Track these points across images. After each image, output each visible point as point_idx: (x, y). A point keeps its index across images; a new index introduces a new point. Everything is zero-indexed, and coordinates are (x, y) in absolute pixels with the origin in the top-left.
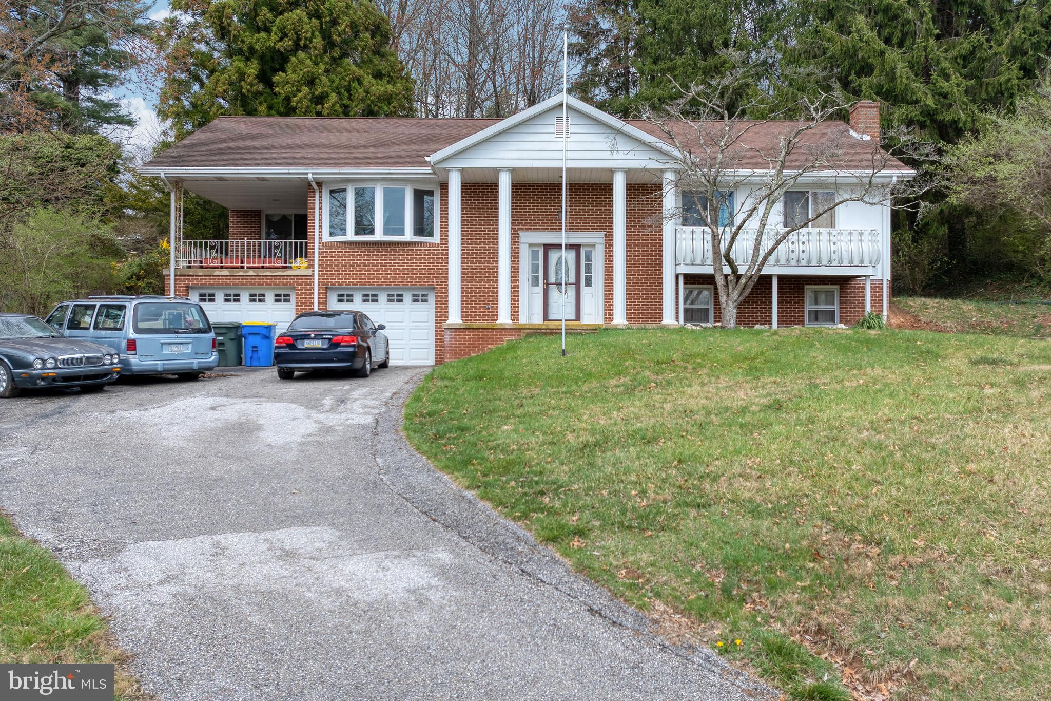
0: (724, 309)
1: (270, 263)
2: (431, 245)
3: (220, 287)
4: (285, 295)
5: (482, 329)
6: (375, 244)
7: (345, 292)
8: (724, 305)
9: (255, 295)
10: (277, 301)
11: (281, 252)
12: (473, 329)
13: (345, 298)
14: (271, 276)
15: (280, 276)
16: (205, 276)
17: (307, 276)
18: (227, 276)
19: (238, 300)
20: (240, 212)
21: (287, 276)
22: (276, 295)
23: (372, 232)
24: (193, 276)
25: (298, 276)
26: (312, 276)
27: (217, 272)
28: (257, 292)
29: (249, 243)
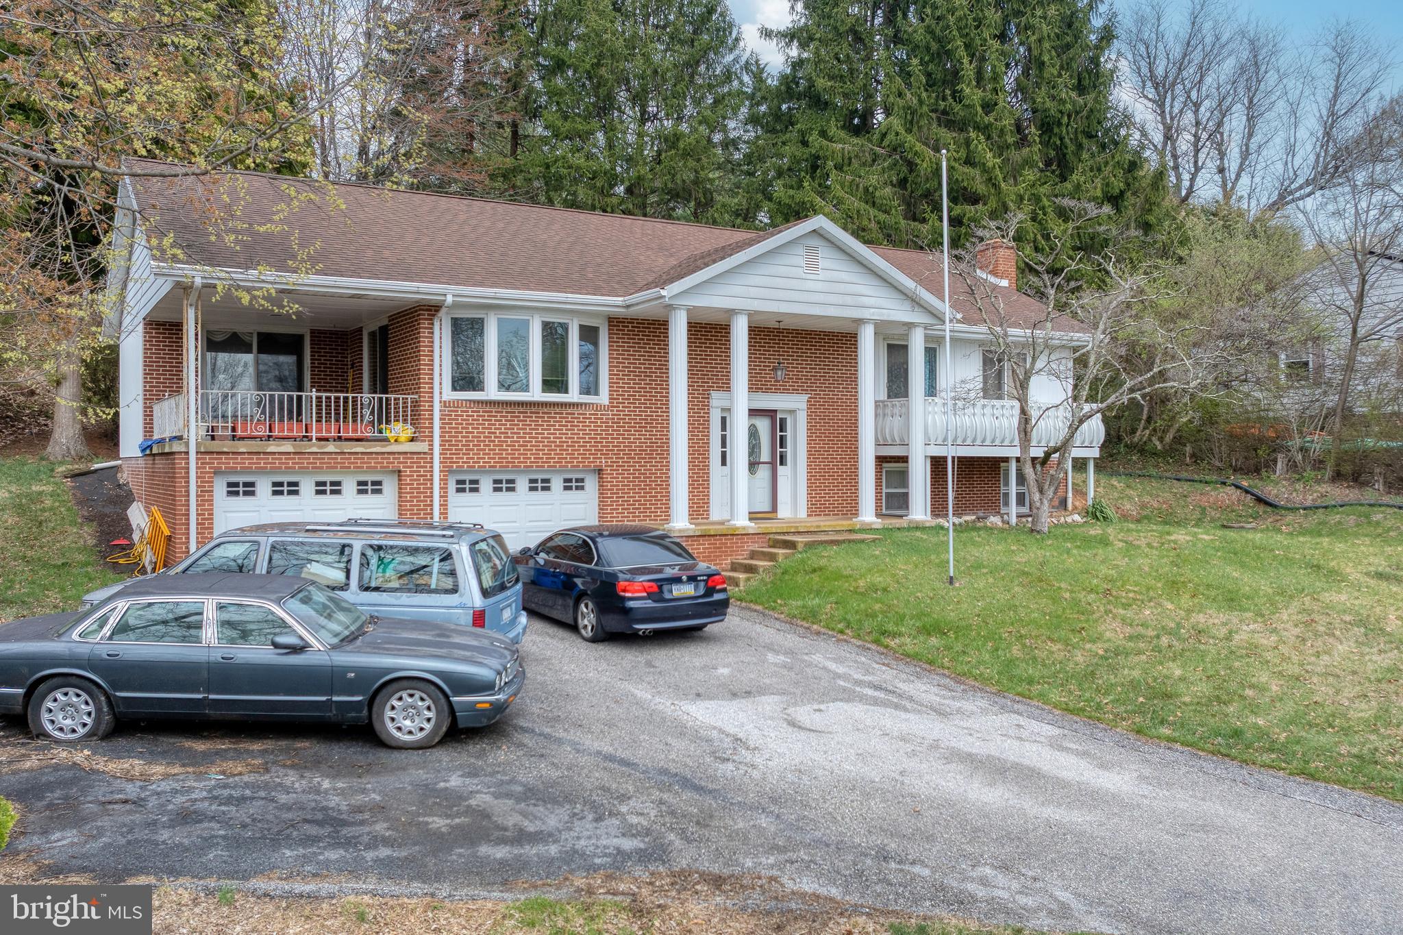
0: (1038, 509)
1: (355, 430)
2: (598, 407)
3: (262, 471)
4: (374, 483)
5: (720, 535)
6: (534, 404)
7: (467, 477)
8: (1038, 504)
9: (324, 484)
10: (360, 492)
11: (372, 413)
12: (709, 536)
13: (467, 486)
14: (362, 453)
15: (377, 453)
16: (249, 453)
17: (419, 453)
18: (289, 453)
19: (296, 493)
20: (164, 324)
21: (389, 453)
22: (360, 483)
23: (526, 388)
24: (228, 453)
25: (406, 453)
26: (431, 452)
27: (272, 448)
28: (328, 478)
29: (319, 399)
